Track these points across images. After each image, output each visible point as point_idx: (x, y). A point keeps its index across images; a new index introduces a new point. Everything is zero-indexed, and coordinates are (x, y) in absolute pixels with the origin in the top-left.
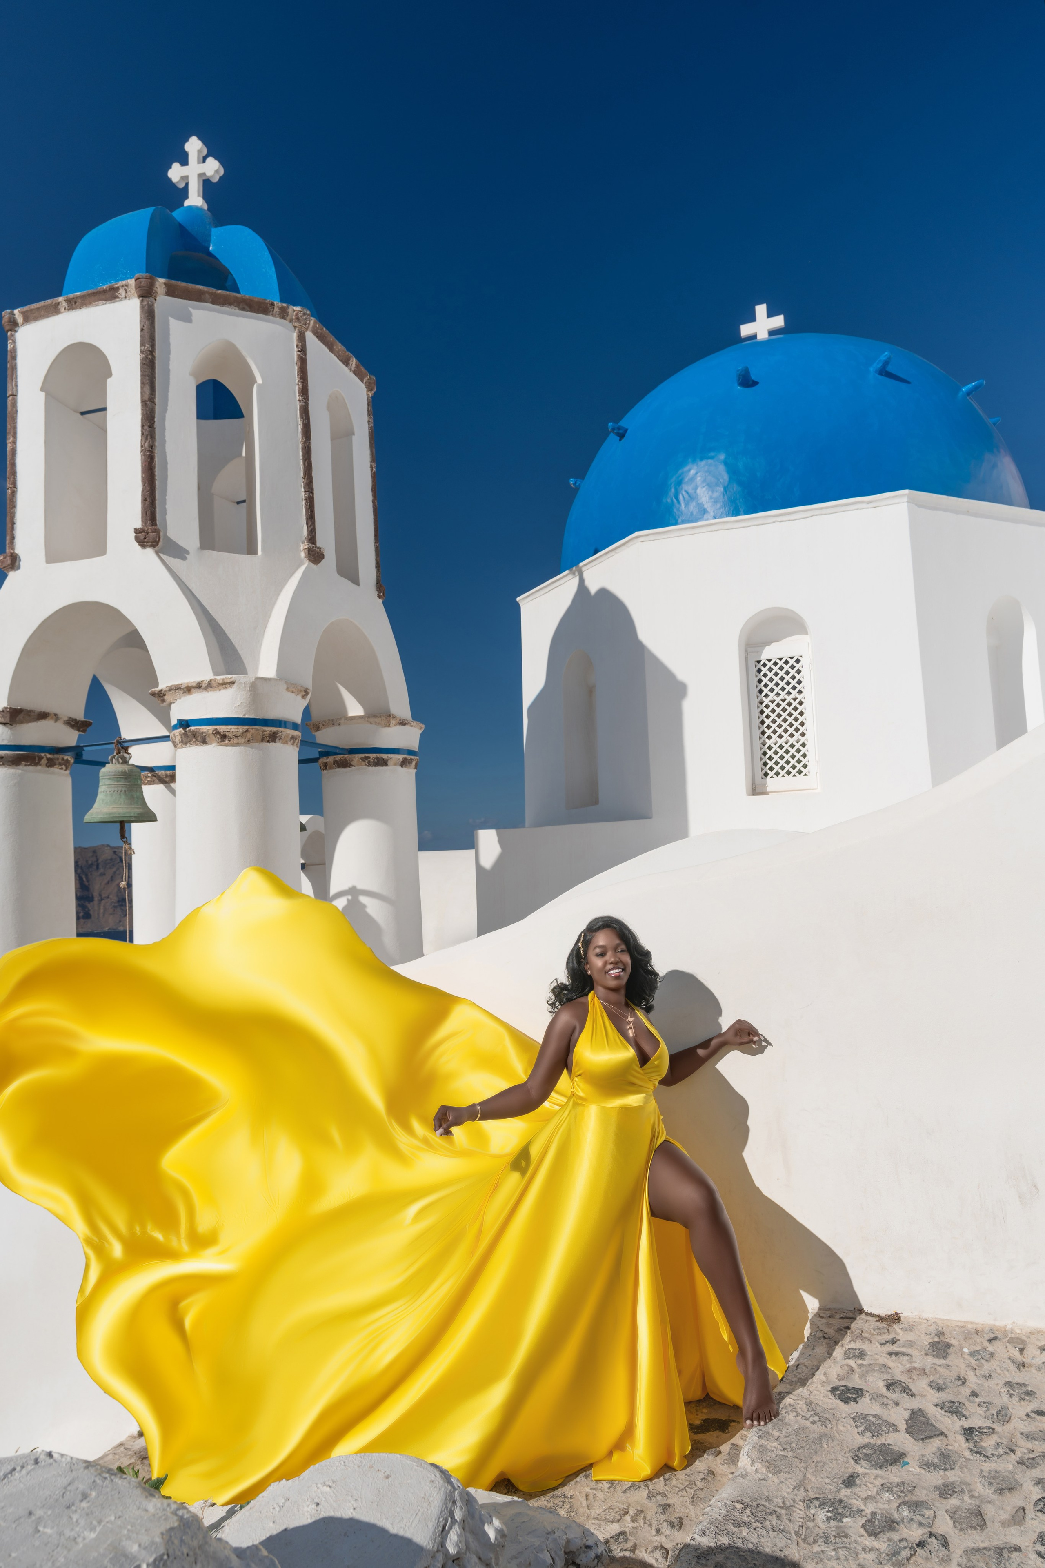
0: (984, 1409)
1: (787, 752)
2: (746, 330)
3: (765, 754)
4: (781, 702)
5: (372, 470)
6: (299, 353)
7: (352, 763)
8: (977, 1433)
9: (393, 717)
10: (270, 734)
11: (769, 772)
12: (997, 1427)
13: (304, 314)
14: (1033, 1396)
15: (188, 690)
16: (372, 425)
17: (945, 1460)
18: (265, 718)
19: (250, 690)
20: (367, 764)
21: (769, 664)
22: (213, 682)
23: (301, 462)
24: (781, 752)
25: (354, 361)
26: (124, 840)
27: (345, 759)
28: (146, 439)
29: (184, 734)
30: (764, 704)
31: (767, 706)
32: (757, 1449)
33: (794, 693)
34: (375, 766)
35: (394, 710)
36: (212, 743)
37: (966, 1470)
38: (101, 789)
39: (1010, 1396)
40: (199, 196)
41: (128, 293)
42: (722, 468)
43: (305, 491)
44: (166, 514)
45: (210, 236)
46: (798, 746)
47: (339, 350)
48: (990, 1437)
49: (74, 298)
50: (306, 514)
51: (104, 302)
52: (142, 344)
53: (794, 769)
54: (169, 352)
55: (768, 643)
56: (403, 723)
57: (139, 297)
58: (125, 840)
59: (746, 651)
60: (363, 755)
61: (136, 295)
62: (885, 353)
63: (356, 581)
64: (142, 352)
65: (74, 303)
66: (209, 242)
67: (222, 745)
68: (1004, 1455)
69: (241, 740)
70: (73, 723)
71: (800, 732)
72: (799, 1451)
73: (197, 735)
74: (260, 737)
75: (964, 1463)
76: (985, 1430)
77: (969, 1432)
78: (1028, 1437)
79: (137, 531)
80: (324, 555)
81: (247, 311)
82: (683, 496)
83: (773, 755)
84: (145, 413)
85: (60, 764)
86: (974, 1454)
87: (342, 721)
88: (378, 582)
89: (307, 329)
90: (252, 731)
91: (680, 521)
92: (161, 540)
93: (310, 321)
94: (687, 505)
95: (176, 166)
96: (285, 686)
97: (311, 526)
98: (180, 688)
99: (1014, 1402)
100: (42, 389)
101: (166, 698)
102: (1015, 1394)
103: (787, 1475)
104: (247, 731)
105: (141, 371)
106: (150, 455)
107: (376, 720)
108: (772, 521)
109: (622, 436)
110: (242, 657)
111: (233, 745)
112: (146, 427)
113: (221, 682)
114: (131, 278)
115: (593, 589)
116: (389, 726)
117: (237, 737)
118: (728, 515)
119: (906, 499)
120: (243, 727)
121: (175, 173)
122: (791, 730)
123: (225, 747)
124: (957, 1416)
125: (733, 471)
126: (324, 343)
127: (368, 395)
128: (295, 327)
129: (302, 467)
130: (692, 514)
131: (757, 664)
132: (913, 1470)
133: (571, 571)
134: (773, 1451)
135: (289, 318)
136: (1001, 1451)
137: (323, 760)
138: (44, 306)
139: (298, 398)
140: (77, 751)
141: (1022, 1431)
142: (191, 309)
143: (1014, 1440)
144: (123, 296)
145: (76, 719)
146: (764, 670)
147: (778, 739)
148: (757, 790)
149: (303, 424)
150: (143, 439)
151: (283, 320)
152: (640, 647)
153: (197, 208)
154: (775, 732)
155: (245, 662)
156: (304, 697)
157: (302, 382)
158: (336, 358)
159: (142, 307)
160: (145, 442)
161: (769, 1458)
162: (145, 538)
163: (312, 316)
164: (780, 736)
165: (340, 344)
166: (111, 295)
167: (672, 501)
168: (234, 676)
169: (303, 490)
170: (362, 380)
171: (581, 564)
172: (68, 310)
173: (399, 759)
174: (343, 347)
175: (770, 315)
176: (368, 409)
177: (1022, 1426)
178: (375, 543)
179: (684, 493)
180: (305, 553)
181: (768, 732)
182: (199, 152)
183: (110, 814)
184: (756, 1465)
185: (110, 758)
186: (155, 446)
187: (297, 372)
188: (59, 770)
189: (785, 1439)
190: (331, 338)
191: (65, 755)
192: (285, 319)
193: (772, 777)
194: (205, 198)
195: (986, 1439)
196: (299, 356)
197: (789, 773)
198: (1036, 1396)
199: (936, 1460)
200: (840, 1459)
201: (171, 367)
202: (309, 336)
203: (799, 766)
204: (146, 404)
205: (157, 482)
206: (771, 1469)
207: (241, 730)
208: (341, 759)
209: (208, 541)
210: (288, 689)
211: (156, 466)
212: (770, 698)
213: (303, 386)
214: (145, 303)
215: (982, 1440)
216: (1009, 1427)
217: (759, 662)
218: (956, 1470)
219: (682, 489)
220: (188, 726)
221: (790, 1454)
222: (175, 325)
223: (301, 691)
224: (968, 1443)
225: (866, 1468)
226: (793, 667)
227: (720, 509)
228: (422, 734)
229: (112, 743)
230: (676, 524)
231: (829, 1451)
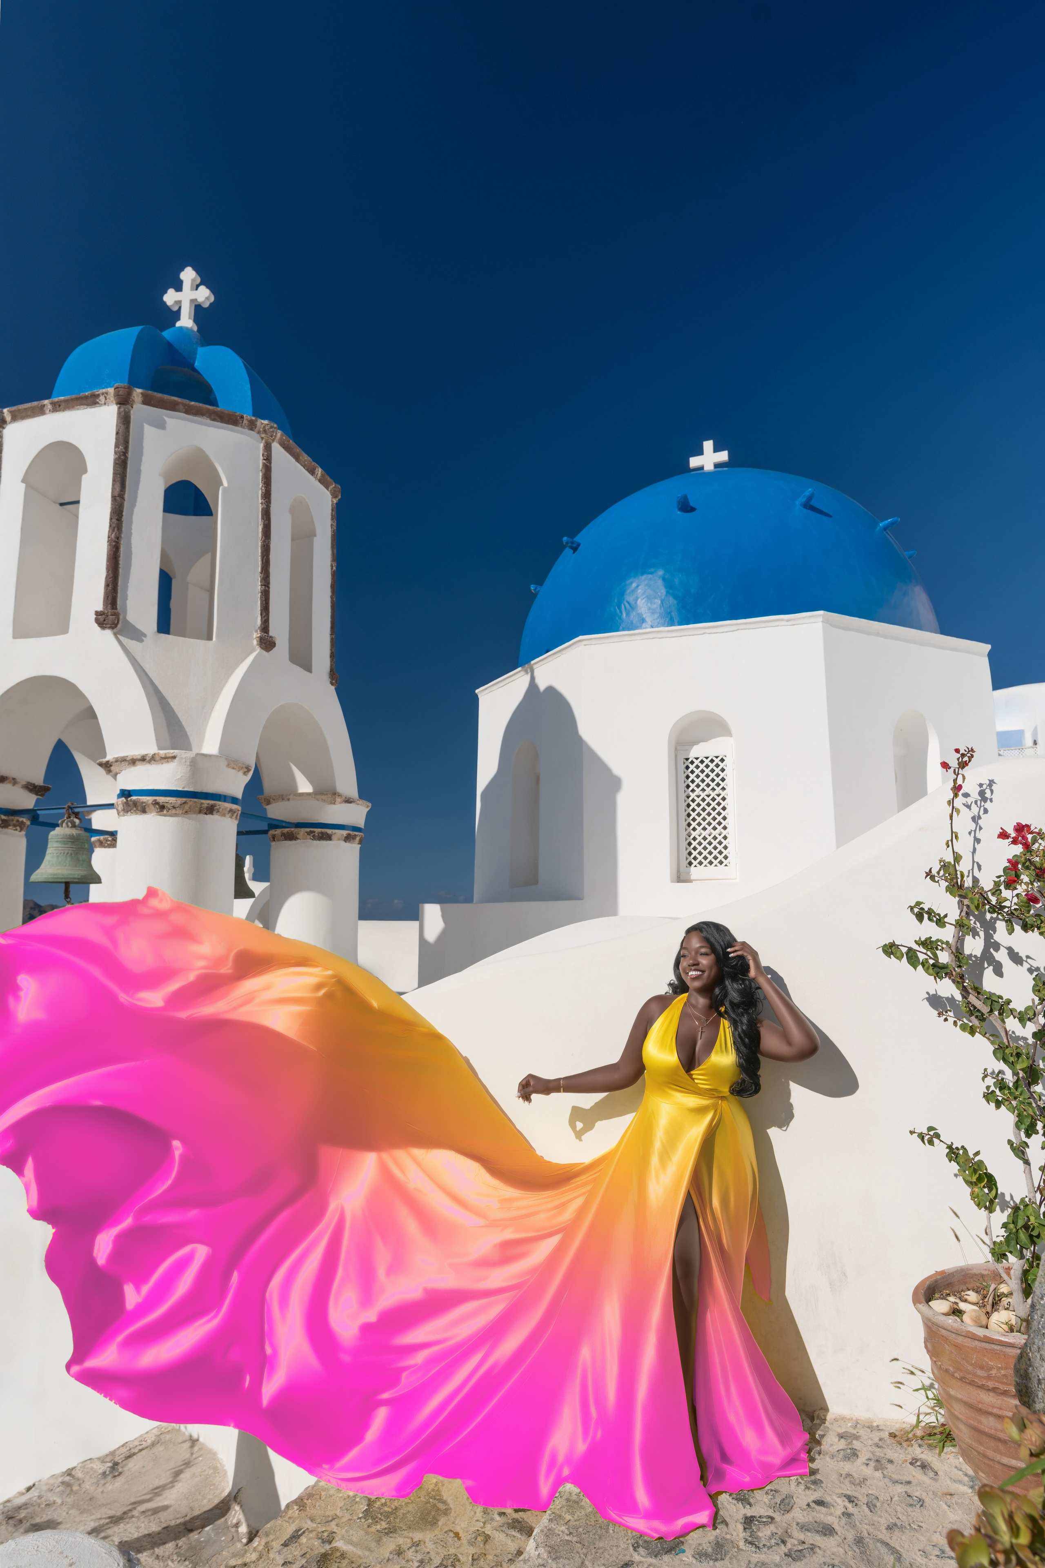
0: (770, 1497)
1: (710, 843)
2: (694, 462)
3: (690, 844)
4: (706, 797)
5: (332, 569)
6: (264, 461)
7: (298, 836)
8: (756, 1522)
9: (339, 796)
10: (207, 807)
11: (693, 861)
12: (777, 1517)
13: (271, 427)
14: (819, 1485)
15: (133, 762)
16: (335, 528)
17: (718, 1550)
18: (204, 791)
19: (190, 765)
20: (312, 838)
21: (697, 762)
22: (157, 756)
23: (260, 559)
24: (705, 843)
25: (319, 471)
26: (67, 900)
27: (292, 832)
28: (113, 530)
29: (125, 803)
30: (691, 799)
31: (693, 801)
32: (544, 1533)
33: (718, 790)
34: (319, 840)
35: (340, 789)
36: (151, 813)
37: (735, 1561)
38: (49, 851)
39: (798, 1484)
40: (189, 318)
41: (108, 400)
42: (660, 582)
43: (261, 585)
44: (127, 599)
45: (196, 353)
46: (720, 838)
47: (305, 460)
48: (767, 1527)
49: (58, 402)
50: (261, 606)
51: (85, 407)
52: (116, 446)
53: (716, 859)
54: (141, 454)
55: (697, 742)
56: (348, 801)
57: (117, 404)
58: (69, 900)
59: (676, 749)
60: (308, 830)
61: (114, 402)
62: (809, 488)
63: (308, 668)
64: (116, 453)
65: (58, 406)
66: (194, 359)
67: (160, 815)
68: (775, 1546)
69: (179, 811)
70: (31, 787)
71: (722, 826)
72: (584, 1536)
73: (138, 804)
74: (197, 809)
75: (735, 1554)
76: (764, 1520)
77: (749, 1521)
78: (803, 1527)
79: (97, 613)
80: (275, 644)
81: (218, 422)
82: (625, 606)
83: (697, 846)
84: (114, 507)
85: (15, 826)
86: (747, 1545)
87: (291, 797)
88: (332, 670)
89: (273, 440)
90: (190, 803)
91: (621, 628)
92: (120, 622)
93: (276, 433)
94: (628, 614)
95: (171, 291)
96: (226, 763)
97: (264, 617)
98: (126, 760)
99: (800, 1490)
100: (23, 481)
101: (112, 768)
102: (802, 1482)
103: (566, 1562)
104: (185, 803)
105: (114, 470)
106: (115, 545)
107: (323, 797)
108: (701, 632)
109: (575, 549)
110: (188, 734)
111: (171, 816)
112: (114, 520)
113: (163, 756)
114: (111, 387)
115: (542, 686)
116: (334, 804)
117: (175, 808)
118: (663, 625)
119: (821, 619)
120: (181, 799)
121: (170, 297)
122: (714, 823)
123: (163, 817)
124: (742, 1503)
125: (669, 585)
126: (290, 454)
127: (332, 501)
128: (262, 438)
129: (260, 563)
130: (632, 622)
131: (685, 761)
132: (686, 1559)
133: (523, 668)
134: (559, 1535)
135: (257, 429)
136: (773, 1541)
137: (272, 832)
138: (31, 407)
139: (260, 501)
140: (33, 815)
141: (799, 1521)
142: (166, 418)
143: (789, 1530)
144: (103, 402)
145: (34, 784)
146: (692, 767)
147: (702, 831)
148: (682, 878)
149: (264, 524)
150: (111, 531)
151: (251, 431)
152: (579, 741)
153: (187, 328)
154: (699, 824)
155: (191, 739)
156: (245, 773)
157: (265, 487)
158: (302, 468)
159: (119, 413)
160: (112, 534)
161: (553, 1542)
162: (104, 620)
163: (279, 429)
164: (704, 829)
165: (306, 455)
166: (92, 401)
167: (615, 610)
168: (176, 751)
169: (260, 584)
170: (327, 488)
171: (532, 662)
172: (53, 412)
173: (343, 835)
174: (309, 458)
175: (716, 450)
176: (332, 514)
177: (800, 1516)
178: (331, 635)
179: (626, 604)
180: (257, 641)
181: (694, 824)
182: (193, 280)
183: (54, 875)
184: (539, 1549)
185: (60, 822)
186: (121, 537)
187: (261, 478)
188: (13, 831)
189: (574, 1524)
190: (298, 450)
191: (21, 817)
192: (253, 430)
193: (695, 866)
194: (195, 321)
195: (764, 1529)
196: (264, 464)
197: (711, 863)
198: (822, 1485)
199: (710, 1550)
200: (621, 1545)
201: (143, 468)
202: (276, 447)
203: (720, 857)
204: (115, 499)
205: (120, 570)
206: (552, 1554)
207: (179, 802)
208: (288, 832)
209: (164, 625)
210: (228, 766)
211: (121, 555)
212: (696, 793)
213: (266, 490)
214: (122, 409)
215: (759, 1530)
216: (789, 1516)
217: (687, 759)
218: (725, 1560)
219: (624, 600)
220: (130, 795)
221: (575, 1539)
222: (148, 430)
223: (242, 768)
224: (746, 1532)
225: (642, 1556)
226: (717, 766)
227: (657, 619)
228: (368, 813)
229: (64, 808)
230: (617, 630)
231: (612, 1537)
